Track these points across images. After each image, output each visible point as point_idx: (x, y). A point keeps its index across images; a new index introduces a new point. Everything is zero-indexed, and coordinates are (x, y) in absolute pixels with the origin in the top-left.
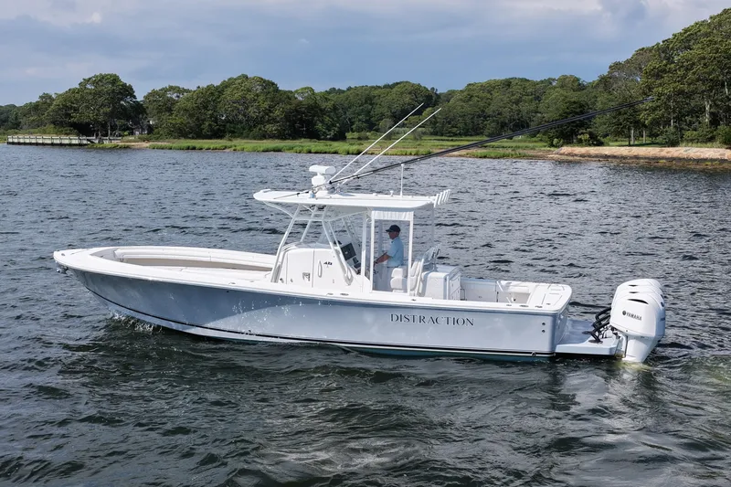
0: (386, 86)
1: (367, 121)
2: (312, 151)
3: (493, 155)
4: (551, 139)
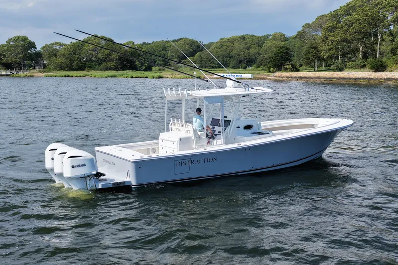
0: (174, 41)
1: (163, 60)
2: (134, 76)
4: (269, 68)
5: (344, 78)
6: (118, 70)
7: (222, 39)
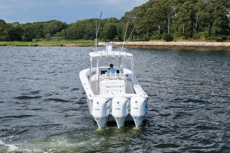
0: (47, 22)
1: (41, 35)
2: (18, 45)
3: (85, 45)
4: (106, 39)
5: (149, 46)
6: (8, 41)
7: (78, 21)
